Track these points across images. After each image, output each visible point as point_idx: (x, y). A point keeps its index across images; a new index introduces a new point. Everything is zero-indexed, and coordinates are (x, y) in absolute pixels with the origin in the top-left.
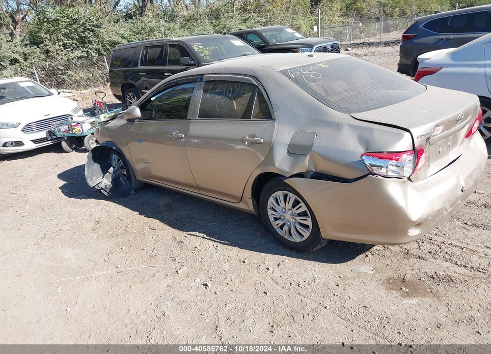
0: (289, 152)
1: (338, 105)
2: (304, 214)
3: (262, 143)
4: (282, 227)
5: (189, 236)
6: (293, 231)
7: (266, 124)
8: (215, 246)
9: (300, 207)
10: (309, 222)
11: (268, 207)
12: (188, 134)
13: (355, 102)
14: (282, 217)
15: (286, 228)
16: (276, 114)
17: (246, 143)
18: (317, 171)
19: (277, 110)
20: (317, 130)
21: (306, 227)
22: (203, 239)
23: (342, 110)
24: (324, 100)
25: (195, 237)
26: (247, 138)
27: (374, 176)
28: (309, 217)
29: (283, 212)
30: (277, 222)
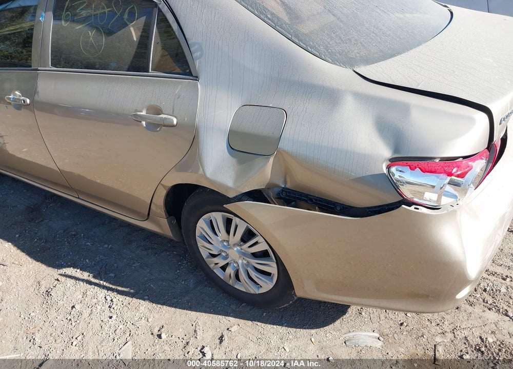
0: (231, 148)
1: (327, 48)
2: (264, 255)
3: (173, 126)
4: (224, 268)
5: (63, 279)
6: (243, 276)
7: (180, 85)
8: (109, 299)
9: (256, 243)
10: (273, 268)
11: (197, 234)
12: (36, 98)
13: (356, 40)
14: (223, 254)
15: (230, 270)
16: (199, 64)
17: (144, 123)
18: (289, 186)
19: (201, 56)
20: (287, 103)
21: (268, 274)
22: (89, 286)
23: (335, 60)
24: (297, 36)
25: (73, 281)
26: (144, 113)
27: (412, 208)
28: (271, 260)
29: (224, 246)
30: (216, 260)
